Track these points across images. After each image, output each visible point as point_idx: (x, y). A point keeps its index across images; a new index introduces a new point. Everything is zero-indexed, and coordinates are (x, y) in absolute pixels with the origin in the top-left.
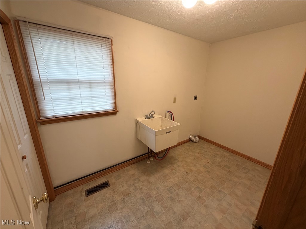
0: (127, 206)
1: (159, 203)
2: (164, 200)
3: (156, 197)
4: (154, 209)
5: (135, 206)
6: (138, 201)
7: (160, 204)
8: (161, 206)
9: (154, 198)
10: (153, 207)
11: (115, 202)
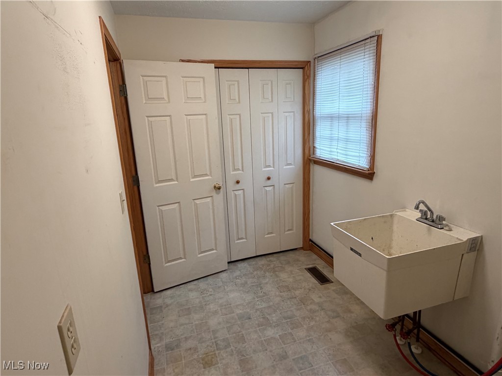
0: (283, 301)
1: (279, 335)
2: (283, 344)
3: (291, 334)
4: (270, 328)
5: (281, 308)
6: (289, 312)
7: (277, 336)
8: (272, 338)
9: (290, 331)
10: (275, 327)
11: (292, 291)
